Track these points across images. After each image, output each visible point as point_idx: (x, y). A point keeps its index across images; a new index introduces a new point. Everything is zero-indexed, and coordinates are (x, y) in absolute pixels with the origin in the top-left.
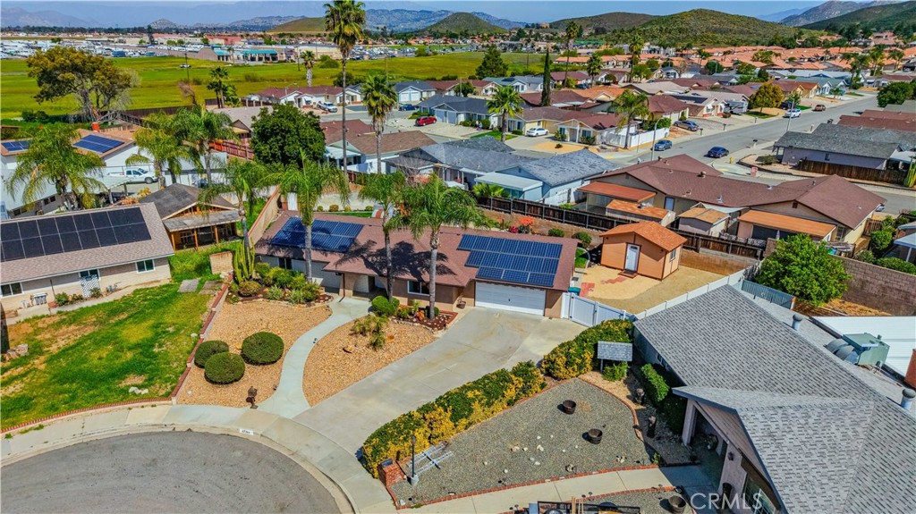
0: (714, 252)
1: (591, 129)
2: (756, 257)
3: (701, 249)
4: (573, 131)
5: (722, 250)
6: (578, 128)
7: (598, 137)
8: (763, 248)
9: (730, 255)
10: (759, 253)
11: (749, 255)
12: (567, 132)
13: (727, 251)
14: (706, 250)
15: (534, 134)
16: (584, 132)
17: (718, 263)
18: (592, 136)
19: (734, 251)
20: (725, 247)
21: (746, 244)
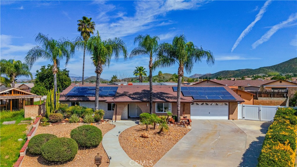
0: (265, 98)
3: (259, 98)
5: (268, 97)
8: (287, 92)
9: (272, 98)
10: (285, 95)
11: (281, 97)
14: (261, 98)
17: (267, 103)
21: (279, 92)
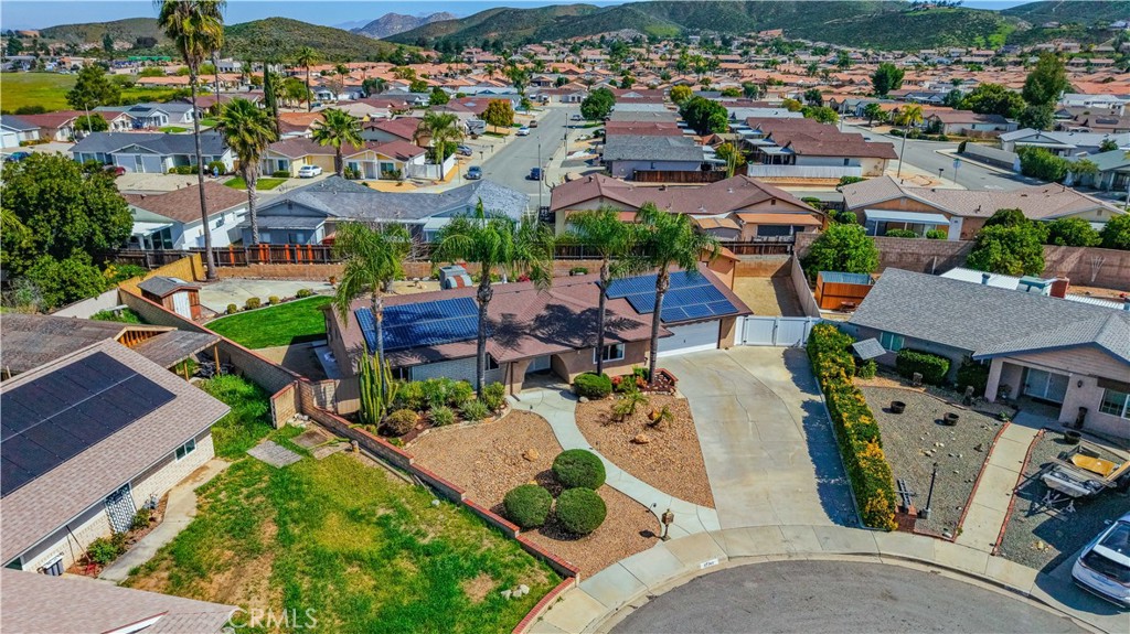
0: (749, 256)
1: (395, 161)
2: (786, 252)
4: (368, 165)
5: (755, 253)
6: (375, 161)
7: (403, 170)
8: (793, 243)
9: (764, 256)
10: (789, 249)
11: (781, 252)
12: (360, 168)
13: (760, 253)
15: (311, 175)
16: (383, 166)
17: (753, 266)
18: (395, 168)
19: (766, 252)
20: (757, 251)
21: (777, 242)
